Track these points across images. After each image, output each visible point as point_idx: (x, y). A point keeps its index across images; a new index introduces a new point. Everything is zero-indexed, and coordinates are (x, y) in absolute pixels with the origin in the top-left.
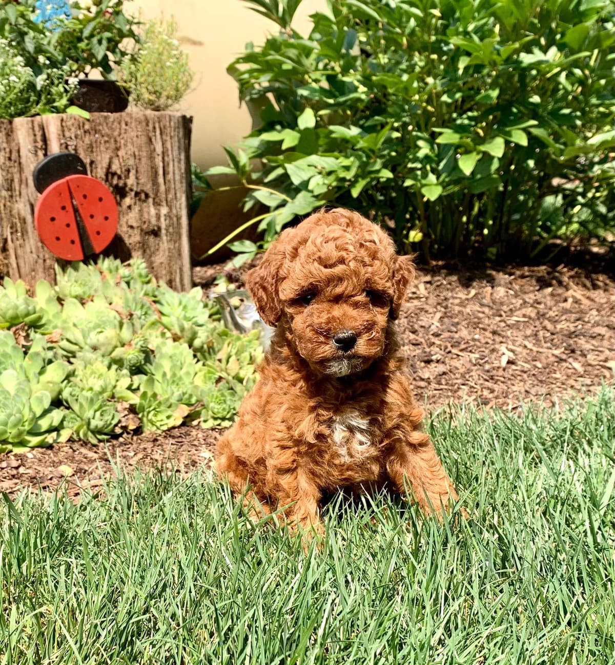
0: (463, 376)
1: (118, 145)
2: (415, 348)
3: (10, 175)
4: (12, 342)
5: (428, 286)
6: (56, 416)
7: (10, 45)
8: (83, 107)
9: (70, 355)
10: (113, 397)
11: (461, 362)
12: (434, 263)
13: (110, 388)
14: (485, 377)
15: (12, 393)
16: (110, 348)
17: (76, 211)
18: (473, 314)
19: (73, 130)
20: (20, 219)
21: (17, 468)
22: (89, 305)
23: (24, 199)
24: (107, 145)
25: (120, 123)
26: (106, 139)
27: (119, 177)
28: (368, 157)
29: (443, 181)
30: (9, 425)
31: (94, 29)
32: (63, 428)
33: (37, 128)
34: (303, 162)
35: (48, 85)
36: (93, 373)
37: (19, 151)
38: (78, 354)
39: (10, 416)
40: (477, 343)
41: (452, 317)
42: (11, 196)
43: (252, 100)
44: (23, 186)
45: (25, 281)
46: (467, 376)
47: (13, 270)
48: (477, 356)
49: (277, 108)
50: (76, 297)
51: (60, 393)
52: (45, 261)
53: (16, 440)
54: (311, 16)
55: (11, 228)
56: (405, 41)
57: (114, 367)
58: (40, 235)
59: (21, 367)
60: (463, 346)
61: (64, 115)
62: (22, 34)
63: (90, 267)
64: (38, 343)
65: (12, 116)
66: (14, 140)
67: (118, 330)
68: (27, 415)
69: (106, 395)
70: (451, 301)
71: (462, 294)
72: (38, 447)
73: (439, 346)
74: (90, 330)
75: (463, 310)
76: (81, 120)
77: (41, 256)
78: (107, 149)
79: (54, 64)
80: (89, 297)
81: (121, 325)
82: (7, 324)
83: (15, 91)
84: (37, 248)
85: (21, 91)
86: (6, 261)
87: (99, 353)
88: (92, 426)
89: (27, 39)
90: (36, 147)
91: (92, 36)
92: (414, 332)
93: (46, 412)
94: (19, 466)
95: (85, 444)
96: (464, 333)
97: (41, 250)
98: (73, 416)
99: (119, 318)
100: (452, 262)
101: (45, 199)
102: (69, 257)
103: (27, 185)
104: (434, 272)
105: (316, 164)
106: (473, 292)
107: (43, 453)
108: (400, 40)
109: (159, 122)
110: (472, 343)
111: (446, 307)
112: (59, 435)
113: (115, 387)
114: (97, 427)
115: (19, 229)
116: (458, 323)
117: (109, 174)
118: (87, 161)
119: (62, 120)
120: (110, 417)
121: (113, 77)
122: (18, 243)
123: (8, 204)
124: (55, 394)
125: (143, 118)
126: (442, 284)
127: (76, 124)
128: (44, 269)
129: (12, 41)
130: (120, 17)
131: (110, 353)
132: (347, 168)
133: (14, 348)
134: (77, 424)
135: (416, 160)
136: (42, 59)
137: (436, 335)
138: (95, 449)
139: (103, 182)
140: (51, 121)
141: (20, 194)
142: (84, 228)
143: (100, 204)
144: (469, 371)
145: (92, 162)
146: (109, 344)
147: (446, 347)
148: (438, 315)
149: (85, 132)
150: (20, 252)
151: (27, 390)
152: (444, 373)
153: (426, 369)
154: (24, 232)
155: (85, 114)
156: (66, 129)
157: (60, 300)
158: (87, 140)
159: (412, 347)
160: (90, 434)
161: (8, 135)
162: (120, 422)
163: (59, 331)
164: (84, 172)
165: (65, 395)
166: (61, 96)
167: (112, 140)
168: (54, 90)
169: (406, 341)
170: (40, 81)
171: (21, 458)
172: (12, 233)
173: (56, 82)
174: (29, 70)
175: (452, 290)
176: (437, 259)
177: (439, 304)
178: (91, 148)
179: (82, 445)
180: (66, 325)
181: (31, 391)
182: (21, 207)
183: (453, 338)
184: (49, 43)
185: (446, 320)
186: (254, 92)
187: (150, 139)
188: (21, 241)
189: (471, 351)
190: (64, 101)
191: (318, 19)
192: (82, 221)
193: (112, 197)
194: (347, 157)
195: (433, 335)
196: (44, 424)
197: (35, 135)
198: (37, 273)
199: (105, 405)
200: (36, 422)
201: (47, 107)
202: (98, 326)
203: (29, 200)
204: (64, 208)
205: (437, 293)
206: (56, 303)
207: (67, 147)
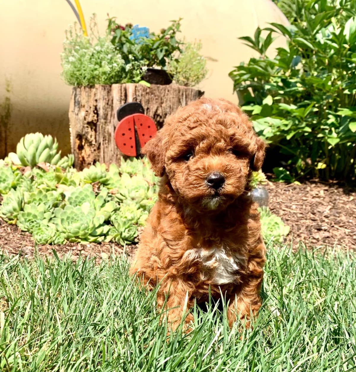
0: (339, 240)
1: (162, 101)
2: (312, 222)
3: (106, 112)
4: (91, 189)
5: (326, 192)
6: (106, 228)
7: (116, 49)
8: (148, 81)
9: (120, 201)
10: (137, 223)
11: (339, 232)
12: (331, 181)
13: (136, 218)
14: (353, 242)
15: (86, 213)
16: (140, 199)
17: (136, 131)
18: (351, 209)
19: (141, 91)
20: (108, 133)
21: (80, 251)
22: (134, 177)
23: (112, 124)
24: (157, 100)
25: (165, 90)
26: (157, 97)
27: (161, 117)
28: (299, 121)
29: (341, 136)
30: (81, 229)
31: (160, 44)
32: (108, 235)
33: (123, 90)
34: (262, 120)
35: (132, 69)
36: (129, 210)
37: (112, 100)
38: (124, 201)
39: (82, 225)
40: (351, 224)
41: (337, 209)
42: (106, 123)
43: (239, 90)
44: (112, 118)
45: (106, 164)
46: (342, 241)
47: (101, 159)
48: (350, 231)
49: (253, 95)
50: (128, 173)
51: (110, 217)
52: (117, 155)
53: (83, 237)
54: (277, 49)
55: (104, 138)
56: (327, 61)
57: (141, 209)
58: (116, 142)
59: (93, 202)
60: (341, 224)
61: (137, 84)
62: (122, 44)
63: (139, 160)
64: (104, 192)
65: (112, 83)
66: (111, 95)
67: (146, 191)
68: (91, 226)
69: (133, 222)
70: (338, 201)
71: (345, 198)
72: (93, 242)
73: (327, 223)
74: (132, 190)
75: (345, 206)
76: (145, 87)
77: (116, 153)
78: (156, 102)
79: (136, 59)
80: (135, 174)
81: (148, 189)
82: (91, 182)
83: (115, 71)
84: (114, 149)
85: (118, 72)
86: (99, 154)
87: (135, 201)
88: (123, 236)
89: (124, 46)
90: (121, 99)
91: (158, 48)
92: (314, 214)
93: (100, 226)
94: (82, 250)
95: (118, 244)
96: (343, 218)
97: (116, 150)
98: (114, 229)
99: (147, 185)
100: (342, 182)
101: (121, 124)
102: (129, 154)
103: (114, 117)
104: (331, 185)
105: (269, 122)
106: (352, 198)
107: (95, 246)
108: (324, 61)
109: (186, 92)
110: (347, 224)
111: (334, 204)
112: (105, 238)
113: (139, 219)
114: (125, 236)
115: (107, 139)
116: (340, 213)
117: (156, 115)
118: (145, 107)
119: (136, 87)
120: (133, 233)
121: (165, 68)
122: (105, 145)
123: (104, 126)
124: (107, 217)
125: (177, 89)
126: (334, 192)
127: (143, 89)
128: (116, 159)
129: (117, 47)
130: (173, 39)
131: (140, 202)
132: (286, 125)
133: (91, 192)
134: (115, 234)
135: (326, 124)
136: (131, 57)
137: (326, 217)
138: (122, 248)
139: (152, 119)
140: (131, 87)
141: (110, 122)
142: (139, 140)
143: (148, 129)
144: (343, 238)
145: (148, 109)
146: (140, 197)
147: (331, 224)
148: (330, 207)
149: (147, 93)
150: (106, 150)
151: (93, 213)
152: (328, 237)
153: (318, 234)
154: (109, 141)
155: (148, 85)
156: (137, 91)
157: (120, 174)
158: (147, 97)
159: (311, 221)
160: (121, 240)
161: (108, 92)
162: (138, 236)
163: (117, 189)
164: (143, 113)
165: (112, 219)
166: (137, 75)
167: (160, 99)
168: (134, 72)
169: (308, 218)
170: (128, 67)
171: (84, 247)
172: (103, 141)
173: (136, 68)
174: (123, 61)
175: (340, 196)
176: (333, 180)
177: (330, 201)
178: (148, 101)
179: (116, 245)
180: (121, 186)
181: (95, 215)
182: (110, 128)
183: (336, 220)
184: (135, 50)
185: (333, 210)
186: (242, 86)
187: (179, 99)
188: (107, 145)
189: (346, 228)
190: (139, 78)
191: (281, 51)
192: (138, 137)
193: (155, 127)
194: (287, 120)
195: (325, 216)
196: (99, 231)
197: (121, 93)
198: (112, 161)
199: (131, 226)
200: (95, 230)
201: (130, 80)
202: (137, 188)
203: (114, 125)
204: (130, 129)
205: (330, 196)
206: (118, 175)
207: (136, 100)
